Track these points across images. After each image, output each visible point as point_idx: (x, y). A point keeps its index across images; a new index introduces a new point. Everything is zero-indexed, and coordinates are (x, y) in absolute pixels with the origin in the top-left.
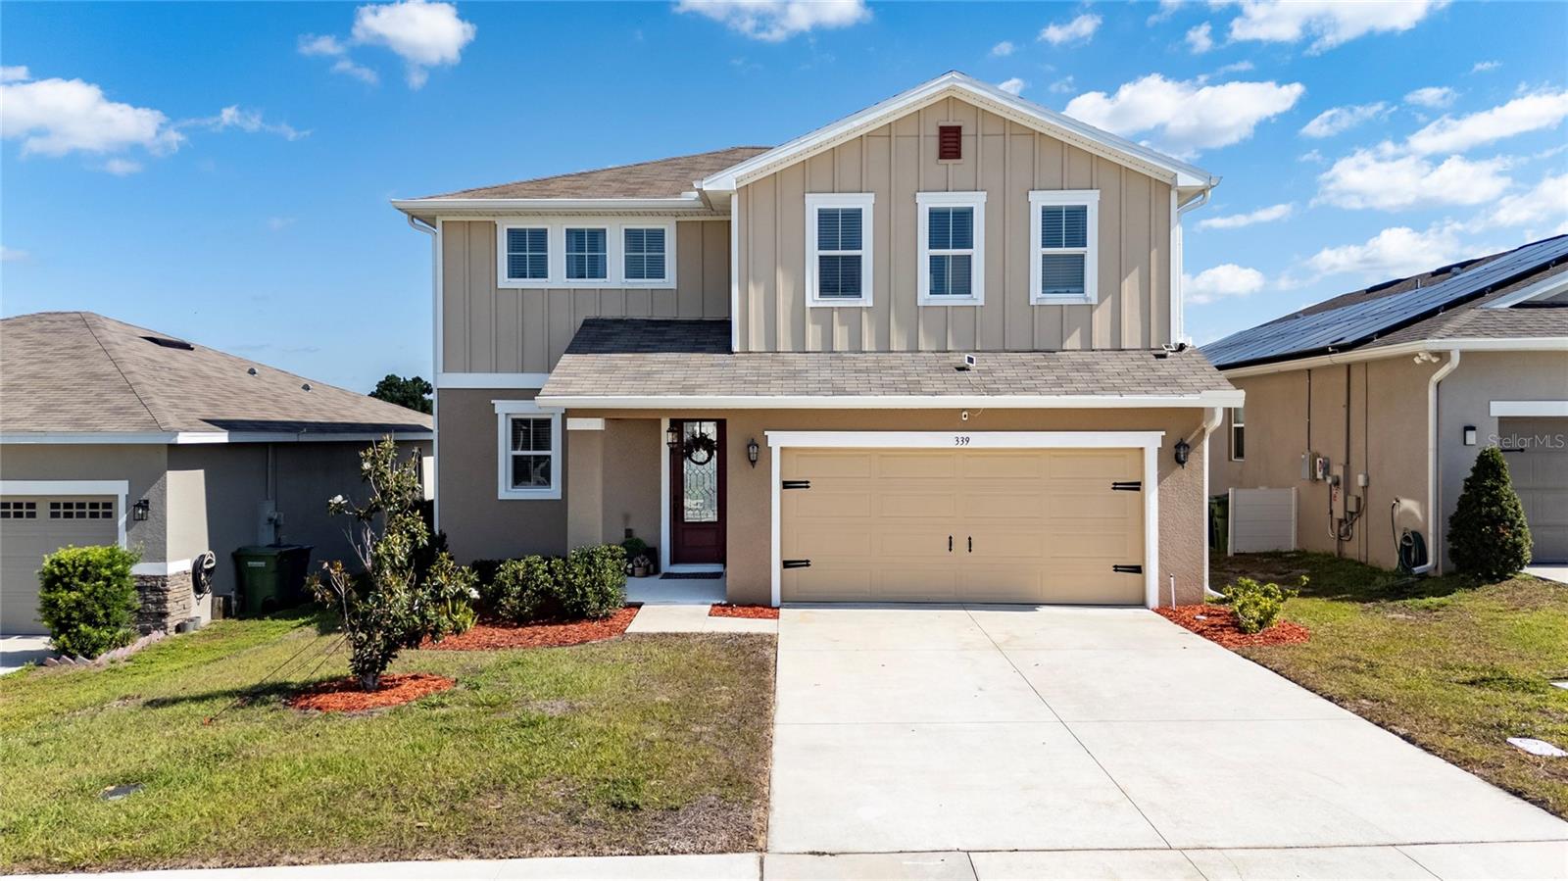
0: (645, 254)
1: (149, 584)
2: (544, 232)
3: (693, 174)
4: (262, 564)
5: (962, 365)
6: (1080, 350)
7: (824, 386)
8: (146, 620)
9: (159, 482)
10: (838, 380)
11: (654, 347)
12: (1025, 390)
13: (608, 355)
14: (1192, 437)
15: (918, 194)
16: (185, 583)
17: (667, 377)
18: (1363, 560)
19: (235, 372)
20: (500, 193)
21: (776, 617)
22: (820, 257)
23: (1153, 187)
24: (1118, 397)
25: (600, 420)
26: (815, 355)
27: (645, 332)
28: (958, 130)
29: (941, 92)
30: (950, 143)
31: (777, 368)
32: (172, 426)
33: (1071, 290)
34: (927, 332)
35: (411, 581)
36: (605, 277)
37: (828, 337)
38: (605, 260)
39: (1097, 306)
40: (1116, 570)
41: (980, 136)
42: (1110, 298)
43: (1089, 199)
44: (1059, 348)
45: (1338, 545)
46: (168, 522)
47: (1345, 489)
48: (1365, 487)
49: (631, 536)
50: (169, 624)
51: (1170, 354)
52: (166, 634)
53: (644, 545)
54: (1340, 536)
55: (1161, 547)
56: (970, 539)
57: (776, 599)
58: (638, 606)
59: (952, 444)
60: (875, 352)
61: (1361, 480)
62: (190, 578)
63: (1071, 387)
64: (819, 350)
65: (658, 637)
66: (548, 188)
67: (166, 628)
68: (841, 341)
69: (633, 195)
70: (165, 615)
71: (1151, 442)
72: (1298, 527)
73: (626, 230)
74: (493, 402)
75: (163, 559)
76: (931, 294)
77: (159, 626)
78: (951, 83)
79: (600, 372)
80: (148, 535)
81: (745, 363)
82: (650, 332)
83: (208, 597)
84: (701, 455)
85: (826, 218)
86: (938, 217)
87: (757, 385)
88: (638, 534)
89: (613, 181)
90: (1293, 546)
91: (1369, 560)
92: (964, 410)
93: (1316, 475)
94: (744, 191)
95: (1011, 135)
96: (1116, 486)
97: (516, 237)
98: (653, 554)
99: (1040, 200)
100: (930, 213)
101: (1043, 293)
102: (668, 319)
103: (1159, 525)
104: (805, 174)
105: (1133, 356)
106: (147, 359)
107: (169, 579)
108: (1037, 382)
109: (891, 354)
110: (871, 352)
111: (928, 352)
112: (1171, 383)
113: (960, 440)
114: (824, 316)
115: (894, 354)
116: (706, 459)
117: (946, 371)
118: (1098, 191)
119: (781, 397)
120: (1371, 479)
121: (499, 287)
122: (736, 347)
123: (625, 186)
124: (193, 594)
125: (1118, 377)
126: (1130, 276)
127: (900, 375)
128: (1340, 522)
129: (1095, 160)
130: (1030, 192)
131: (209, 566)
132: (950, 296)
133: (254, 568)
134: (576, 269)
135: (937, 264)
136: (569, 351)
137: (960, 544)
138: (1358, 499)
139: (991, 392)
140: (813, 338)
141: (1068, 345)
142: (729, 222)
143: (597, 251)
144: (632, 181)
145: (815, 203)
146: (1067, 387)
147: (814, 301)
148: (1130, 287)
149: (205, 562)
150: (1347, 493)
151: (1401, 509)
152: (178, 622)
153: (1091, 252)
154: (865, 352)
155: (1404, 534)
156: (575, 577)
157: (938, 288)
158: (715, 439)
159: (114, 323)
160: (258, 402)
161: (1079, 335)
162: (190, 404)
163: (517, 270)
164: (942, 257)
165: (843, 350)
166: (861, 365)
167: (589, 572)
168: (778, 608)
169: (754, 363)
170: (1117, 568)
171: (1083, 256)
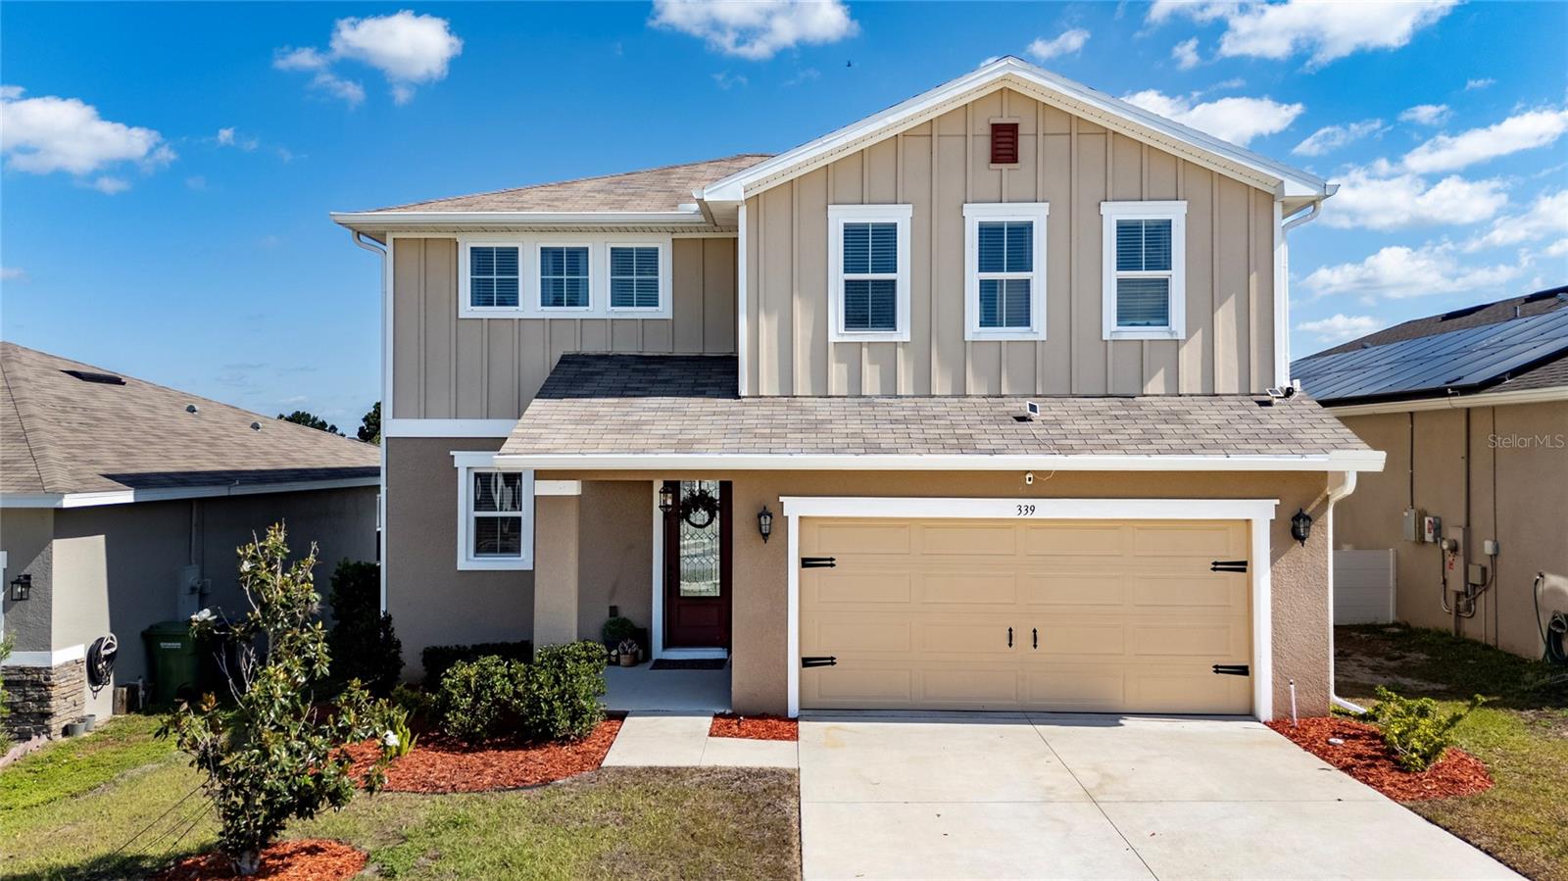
0: (635, 277)
1: (29, 678)
2: (514, 252)
3: (693, 184)
4: (177, 645)
5: (1021, 414)
6: (1164, 396)
7: (854, 441)
8: (27, 722)
9: (43, 552)
10: (871, 433)
11: (644, 389)
12: (1105, 448)
13: (588, 400)
14: (1313, 506)
15: (965, 205)
16: (76, 674)
17: (659, 429)
18: (1491, 643)
19: (170, 409)
20: (461, 205)
21: (794, 736)
22: (846, 281)
23: (1252, 197)
24: (1223, 458)
25: (575, 482)
26: (840, 399)
27: (634, 370)
28: (1013, 128)
29: (993, 83)
30: (1004, 144)
31: (794, 417)
32: (59, 485)
33: (1151, 322)
34: (977, 375)
35: (309, 719)
36: (588, 305)
37: (856, 378)
38: (588, 284)
39: (1185, 341)
40: (1217, 672)
41: (1040, 136)
42: (1200, 332)
43: (1175, 213)
44: (1138, 392)
45: (1456, 621)
46: (53, 602)
47: (1465, 556)
48: (1494, 556)
49: (615, 615)
50: (54, 727)
51: (1276, 401)
52: (49, 738)
53: (632, 626)
54: (1458, 612)
55: (1274, 644)
56: (1035, 631)
57: (793, 709)
58: (621, 717)
59: (1013, 513)
60: (913, 397)
61: (1488, 547)
62: (84, 667)
63: (1163, 444)
64: (845, 394)
65: (643, 774)
66: (521, 199)
67: (49, 731)
68: (871, 384)
69: (621, 208)
70: (48, 715)
71: (1261, 513)
72: (1397, 595)
73: (612, 249)
74: (452, 453)
75: (48, 647)
76: (981, 326)
77: (41, 729)
78: (1007, 72)
79: (577, 423)
80: (30, 618)
81: (754, 411)
82: (638, 370)
83: (108, 690)
84: (700, 516)
85: (855, 235)
86: (990, 234)
87: (770, 439)
88: (624, 613)
89: (599, 192)
90: (1391, 617)
91: (1500, 644)
92: (1028, 472)
93: (1423, 536)
94: (755, 201)
95: (1078, 134)
96: (1217, 566)
97: (480, 256)
98: (643, 636)
99: (1115, 213)
100: (980, 229)
101: (1118, 325)
102: (663, 354)
103: (1273, 617)
104: (827, 180)
105: (1232, 403)
106: (59, 398)
107: (53, 671)
108: (1117, 437)
109: (932, 400)
110: (907, 397)
111: (977, 397)
112: (1284, 439)
113: (1023, 509)
114: (852, 354)
115: (936, 399)
116: (706, 521)
117: (1003, 422)
118: (1186, 202)
119: (801, 456)
120: (1500, 546)
121: (460, 316)
122: (743, 390)
123: (613, 197)
124: (87, 685)
125: (1217, 431)
126: (1224, 306)
127: (946, 427)
128: (1458, 595)
129: (1180, 163)
130: (1102, 203)
131: (108, 652)
132: (1005, 329)
133: (170, 650)
134: (553, 295)
135: (988, 290)
136: (539, 396)
137: (1023, 638)
138: (1484, 570)
139: (1062, 450)
140: (837, 378)
141: (1149, 389)
142: (736, 240)
143: (578, 274)
144: (621, 191)
145: (841, 217)
146: (1157, 444)
147: (838, 334)
148: (1225, 318)
149: (103, 647)
150: (1468, 562)
151: (1546, 586)
152: (65, 723)
153: (1177, 276)
154: (901, 397)
155: (1554, 617)
156: (541, 687)
157: (989, 319)
158: (718, 498)
159: (33, 356)
160: (186, 447)
161: (1163, 377)
162: (94, 456)
163: (481, 296)
164: (994, 282)
165: (875, 394)
166: (898, 414)
167: (557, 680)
168: (796, 720)
169: (765, 410)
170: (1218, 669)
171: (1166, 281)
